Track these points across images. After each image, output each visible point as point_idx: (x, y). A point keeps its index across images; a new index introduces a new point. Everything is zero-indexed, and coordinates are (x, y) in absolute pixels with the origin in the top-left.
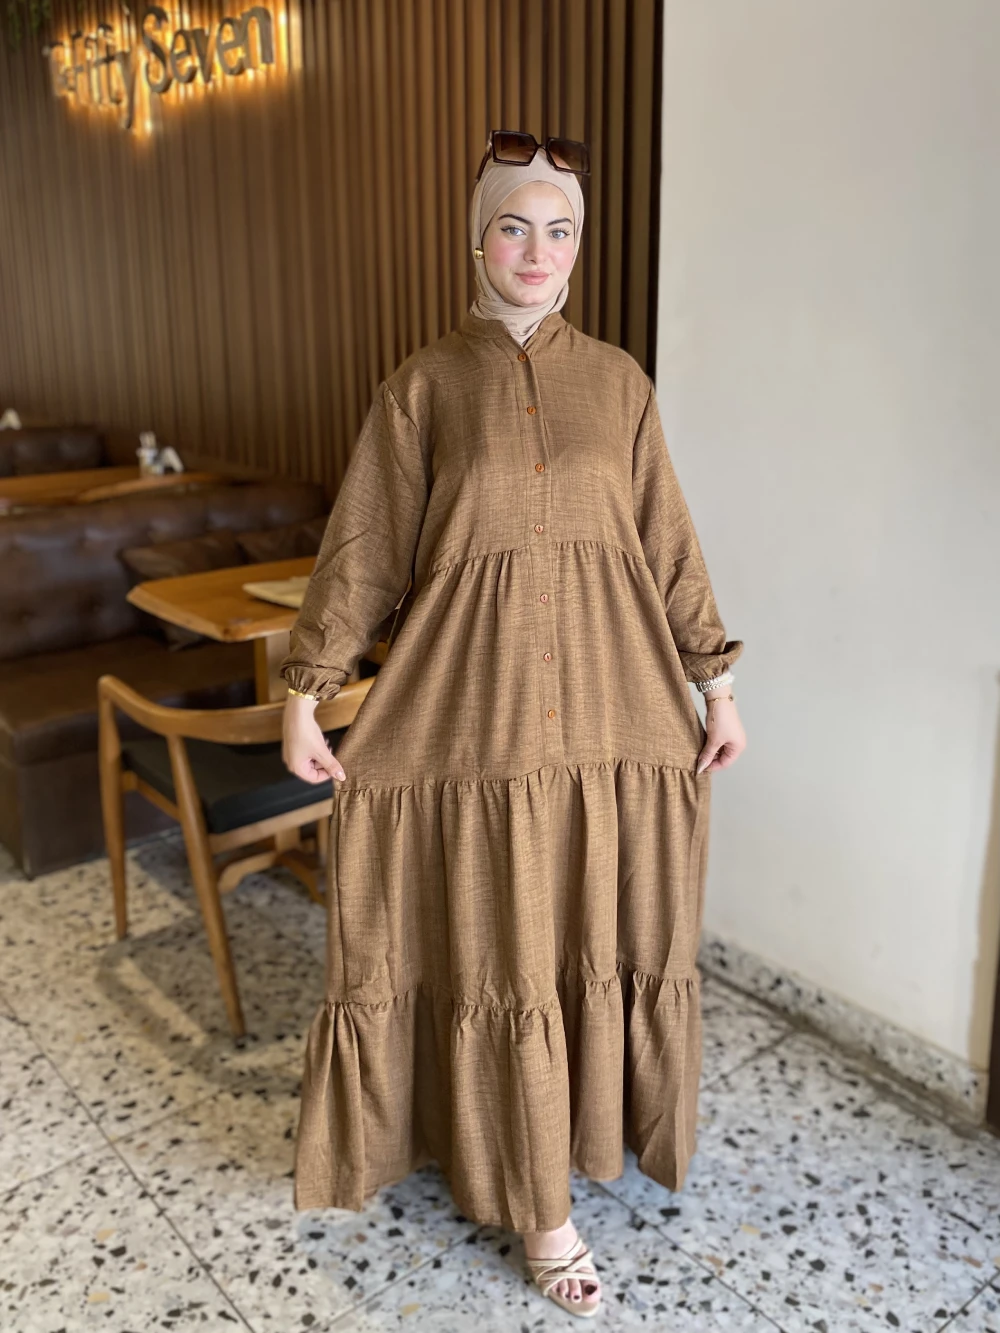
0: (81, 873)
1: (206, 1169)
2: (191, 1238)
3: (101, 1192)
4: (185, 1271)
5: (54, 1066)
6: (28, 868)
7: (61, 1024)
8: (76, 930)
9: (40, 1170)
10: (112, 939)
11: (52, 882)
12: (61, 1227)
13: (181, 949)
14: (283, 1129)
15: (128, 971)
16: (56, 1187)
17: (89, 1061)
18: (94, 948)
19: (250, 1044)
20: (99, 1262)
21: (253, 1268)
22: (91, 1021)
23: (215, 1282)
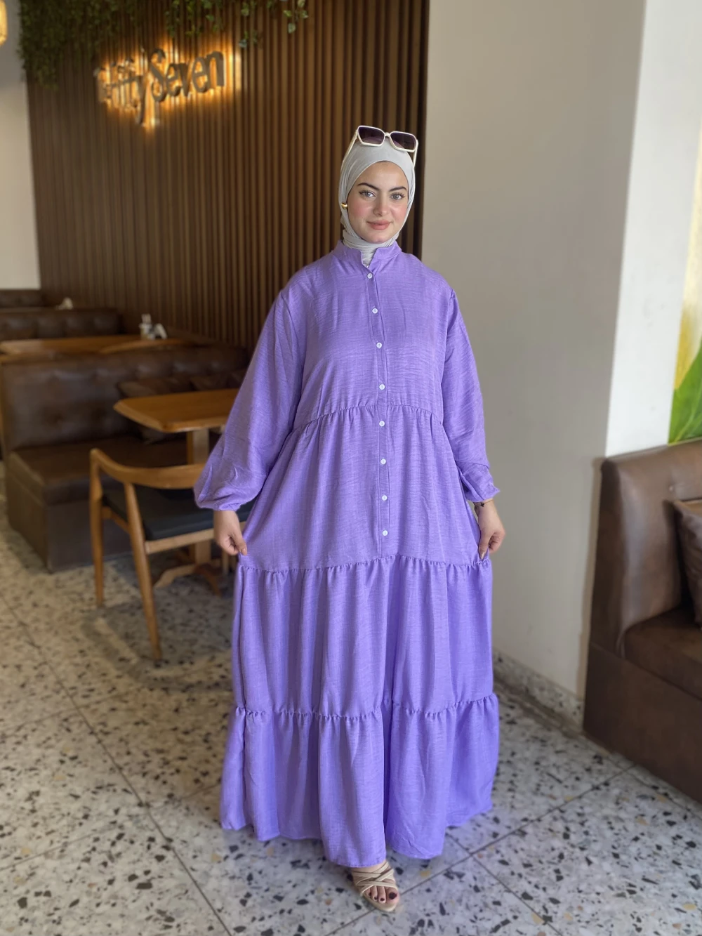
0: (81, 573)
1: (126, 723)
2: (114, 754)
3: (68, 730)
4: (108, 769)
5: (52, 669)
6: (50, 566)
7: (59, 648)
8: (74, 601)
9: (37, 717)
10: (94, 607)
11: (63, 576)
12: (44, 745)
13: (133, 614)
14: (174, 708)
15: (101, 624)
16: (44, 726)
17: (71, 668)
18: (83, 611)
19: (163, 664)
20: (62, 762)
21: (145, 770)
22: (76, 647)
23: (124, 776)
